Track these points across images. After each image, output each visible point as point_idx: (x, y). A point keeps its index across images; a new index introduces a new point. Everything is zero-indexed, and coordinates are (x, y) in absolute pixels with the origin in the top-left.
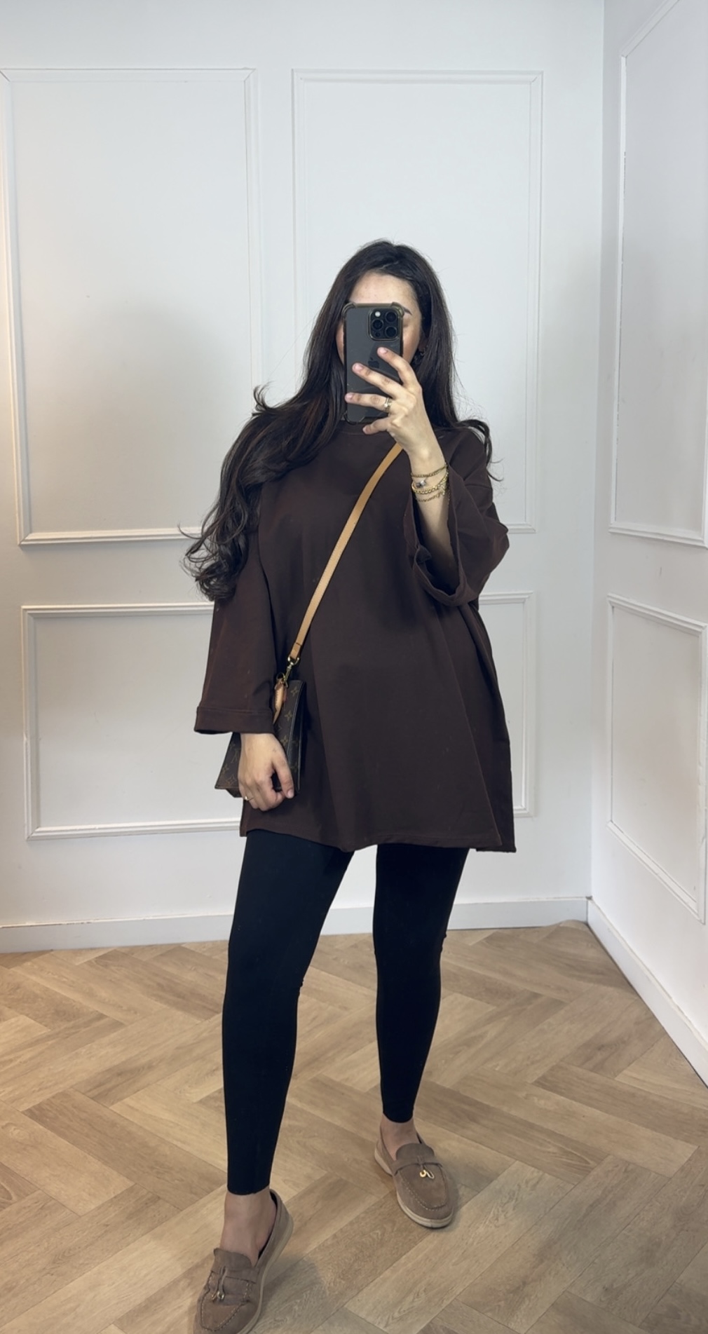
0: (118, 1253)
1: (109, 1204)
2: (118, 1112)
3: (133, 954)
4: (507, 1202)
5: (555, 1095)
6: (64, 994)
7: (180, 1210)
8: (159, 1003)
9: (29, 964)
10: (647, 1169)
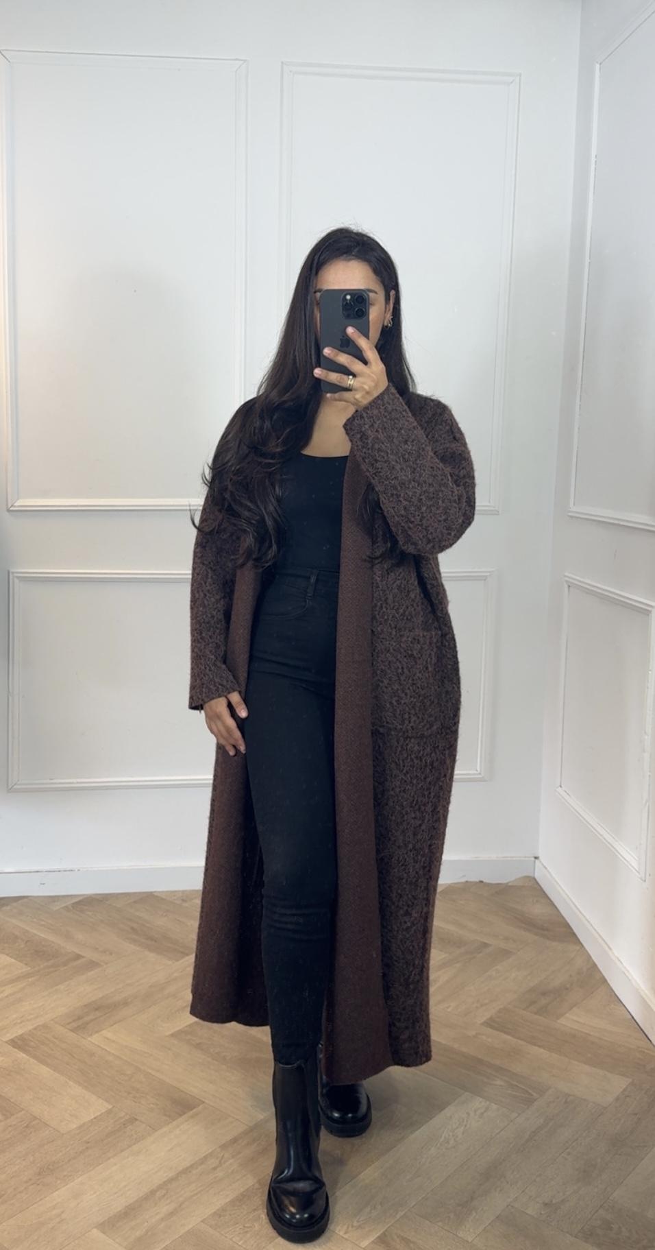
0: (98, 1168)
1: (89, 1124)
2: (96, 1043)
3: (107, 900)
4: (457, 1128)
5: (502, 1034)
6: (43, 935)
7: (155, 1130)
8: (132, 946)
9: (9, 908)
10: (585, 1100)
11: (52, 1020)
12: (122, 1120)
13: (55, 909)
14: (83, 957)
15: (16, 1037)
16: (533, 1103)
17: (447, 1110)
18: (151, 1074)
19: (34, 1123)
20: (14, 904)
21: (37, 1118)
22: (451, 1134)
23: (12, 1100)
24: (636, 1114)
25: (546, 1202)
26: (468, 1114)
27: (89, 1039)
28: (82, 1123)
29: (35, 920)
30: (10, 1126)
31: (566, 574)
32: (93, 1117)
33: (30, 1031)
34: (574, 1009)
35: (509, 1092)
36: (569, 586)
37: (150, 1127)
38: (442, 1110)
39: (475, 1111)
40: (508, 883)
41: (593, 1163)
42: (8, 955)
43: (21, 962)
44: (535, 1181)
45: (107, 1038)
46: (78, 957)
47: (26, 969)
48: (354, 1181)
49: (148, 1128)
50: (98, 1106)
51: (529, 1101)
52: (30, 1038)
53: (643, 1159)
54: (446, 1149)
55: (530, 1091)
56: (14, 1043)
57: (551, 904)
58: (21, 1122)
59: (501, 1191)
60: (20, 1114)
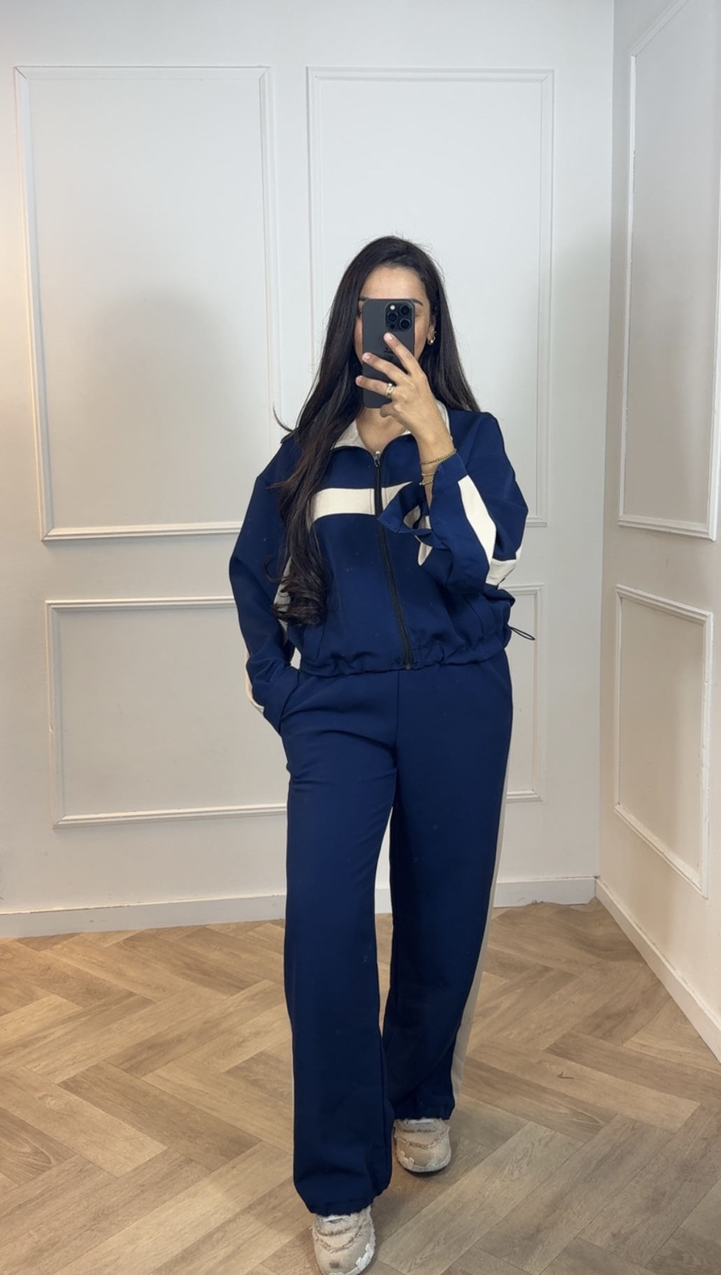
0: (154, 1211)
1: (144, 1167)
2: (150, 1082)
3: (159, 935)
4: (519, 1160)
5: (566, 1060)
6: (94, 974)
7: (210, 1169)
8: (185, 981)
9: (59, 946)
10: (652, 1126)
11: (105, 1060)
12: (177, 1162)
13: (106, 946)
14: (136, 994)
15: (69, 1079)
16: (599, 1130)
17: (511, 1140)
18: (206, 1113)
19: (88, 1167)
20: (65, 942)
21: (90, 1162)
22: (515, 1165)
23: (64, 1144)
24: (706, 1139)
25: (615, 1232)
26: (533, 1145)
27: (143, 1079)
28: (136, 1165)
29: (86, 958)
30: (64, 1171)
31: (619, 585)
32: (147, 1159)
33: (82, 1072)
34: (639, 1032)
35: (575, 1120)
36: (621, 598)
38: (507, 1140)
39: (540, 1141)
42: (58, 994)
43: (72, 1001)
44: (602, 1210)
45: (161, 1077)
46: (131, 994)
47: (78, 1009)
48: (416, 1217)
49: (205, 1169)
50: (153, 1148)
51: (595, 1129)
52: (84, 1080)
53: (713, 1185)
55: (597, 1119)
56: (66, 1085)
57: (614, 923)
58: (74, 1166)
59: (568, 1222)
60: (74, 1157)
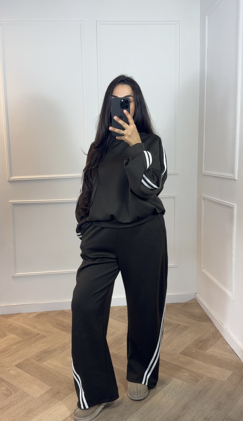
0: (48, 410)
1: (44, 394)
2: (46, 365)
3: (48, 314)
4: (173, 391)
5: (187, 357)
6: (26, 327)
7: (67, 396)
8: (57, 329)
9: (14, 317)
10: (217, 379)
11: (30, 357)
12: (55, 393)
13: (30, 317)
14: (40, 334)
15: (18, 364)
16: (199, 381)
17: (168, 385)
18: (65, 375)
19: (25, 394)
20: (16, 316)
21: (25, 393)
22: (170, 393)
23: (17, 387)
24: (235, 384)
25: (205, 417)
26: (176, 387)
27: (43, 363)
28: (41, 394)
29: (23, 321)
30: (17, 396)
31: (203, 195)
32: (45, 392)
33: (23, 361)
34: (211, 347)
35: (190, 377)
36: (204, 199)
37: (65, 395)
38: (167, 385)
39: (179, 385)
40: (187, 302)
41: (221, 402)
42: (14, 334)
43: (19, 336)
44: (201, 410)
45: (49, 363)
46: (38, 334)
47: (20, 339)
48: (137, 412)
49: (64, 395)
50: (48, 388)
51: (197, 381)
52: (23, 364)
53: (238, 401)
54: (169, 399)
55: (197, 377)
56: (17, 366)
57: (202, 309)
58: (20, 394)
59: (189, 414)
60: (20, 392)
